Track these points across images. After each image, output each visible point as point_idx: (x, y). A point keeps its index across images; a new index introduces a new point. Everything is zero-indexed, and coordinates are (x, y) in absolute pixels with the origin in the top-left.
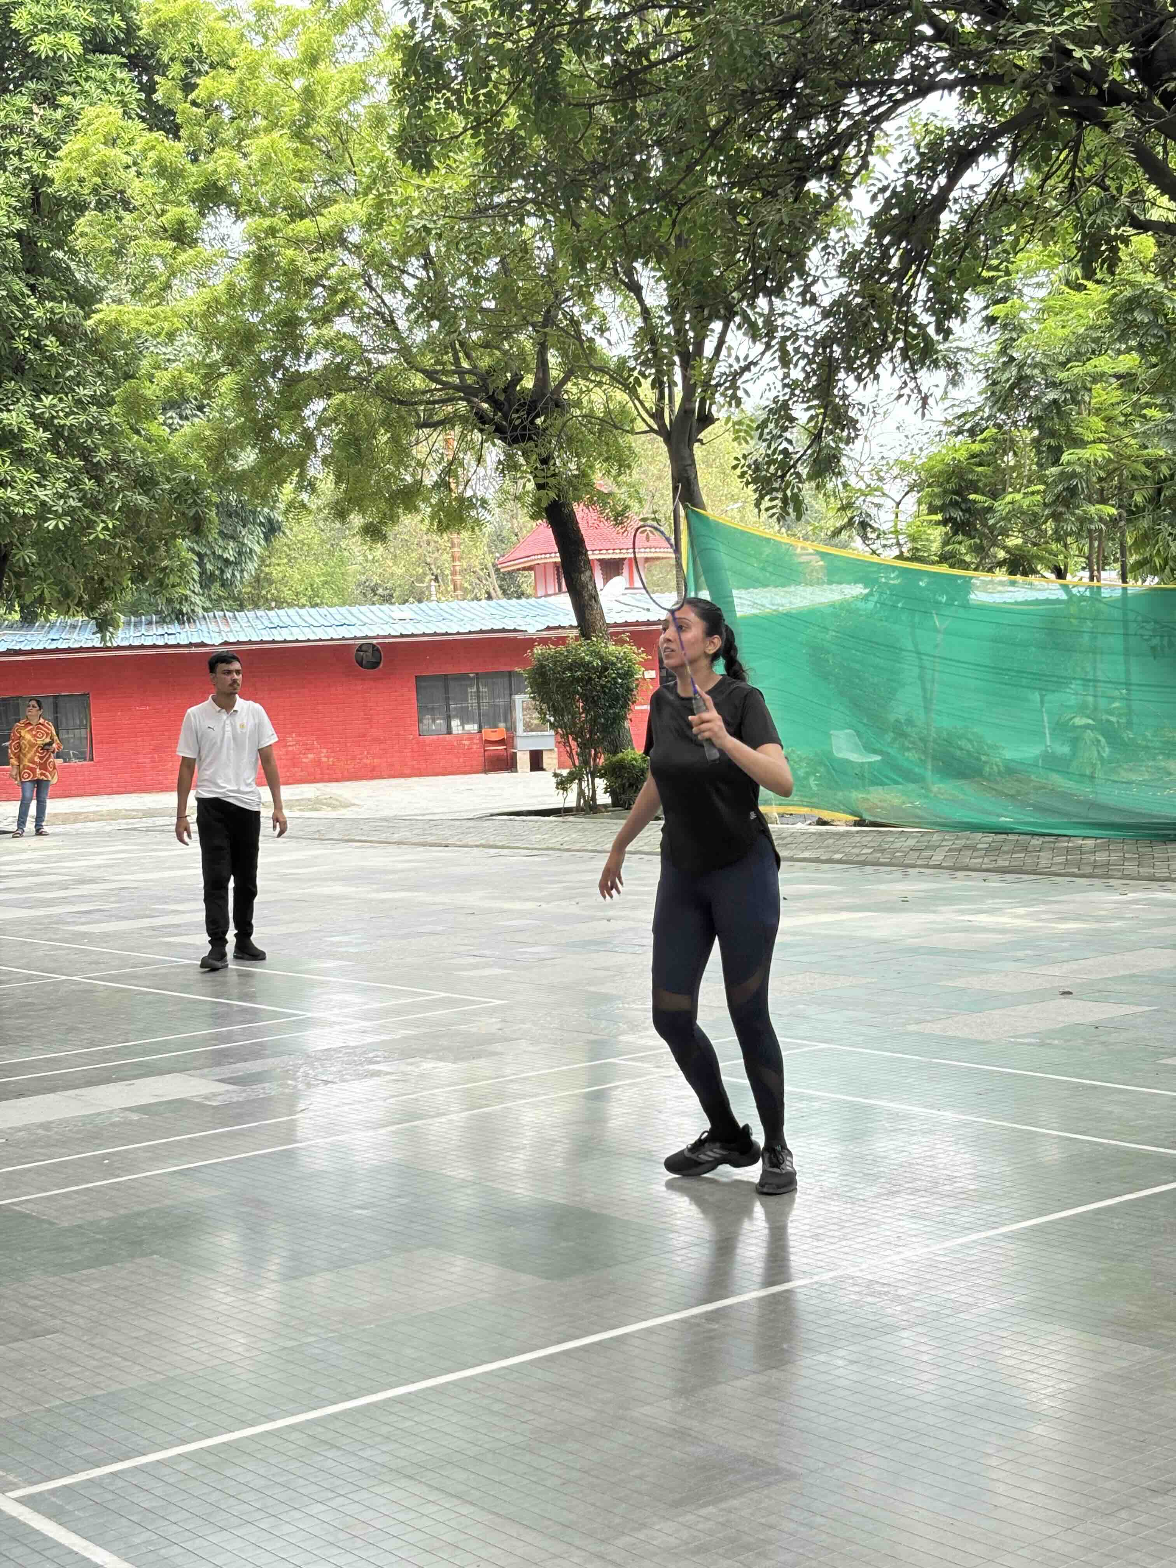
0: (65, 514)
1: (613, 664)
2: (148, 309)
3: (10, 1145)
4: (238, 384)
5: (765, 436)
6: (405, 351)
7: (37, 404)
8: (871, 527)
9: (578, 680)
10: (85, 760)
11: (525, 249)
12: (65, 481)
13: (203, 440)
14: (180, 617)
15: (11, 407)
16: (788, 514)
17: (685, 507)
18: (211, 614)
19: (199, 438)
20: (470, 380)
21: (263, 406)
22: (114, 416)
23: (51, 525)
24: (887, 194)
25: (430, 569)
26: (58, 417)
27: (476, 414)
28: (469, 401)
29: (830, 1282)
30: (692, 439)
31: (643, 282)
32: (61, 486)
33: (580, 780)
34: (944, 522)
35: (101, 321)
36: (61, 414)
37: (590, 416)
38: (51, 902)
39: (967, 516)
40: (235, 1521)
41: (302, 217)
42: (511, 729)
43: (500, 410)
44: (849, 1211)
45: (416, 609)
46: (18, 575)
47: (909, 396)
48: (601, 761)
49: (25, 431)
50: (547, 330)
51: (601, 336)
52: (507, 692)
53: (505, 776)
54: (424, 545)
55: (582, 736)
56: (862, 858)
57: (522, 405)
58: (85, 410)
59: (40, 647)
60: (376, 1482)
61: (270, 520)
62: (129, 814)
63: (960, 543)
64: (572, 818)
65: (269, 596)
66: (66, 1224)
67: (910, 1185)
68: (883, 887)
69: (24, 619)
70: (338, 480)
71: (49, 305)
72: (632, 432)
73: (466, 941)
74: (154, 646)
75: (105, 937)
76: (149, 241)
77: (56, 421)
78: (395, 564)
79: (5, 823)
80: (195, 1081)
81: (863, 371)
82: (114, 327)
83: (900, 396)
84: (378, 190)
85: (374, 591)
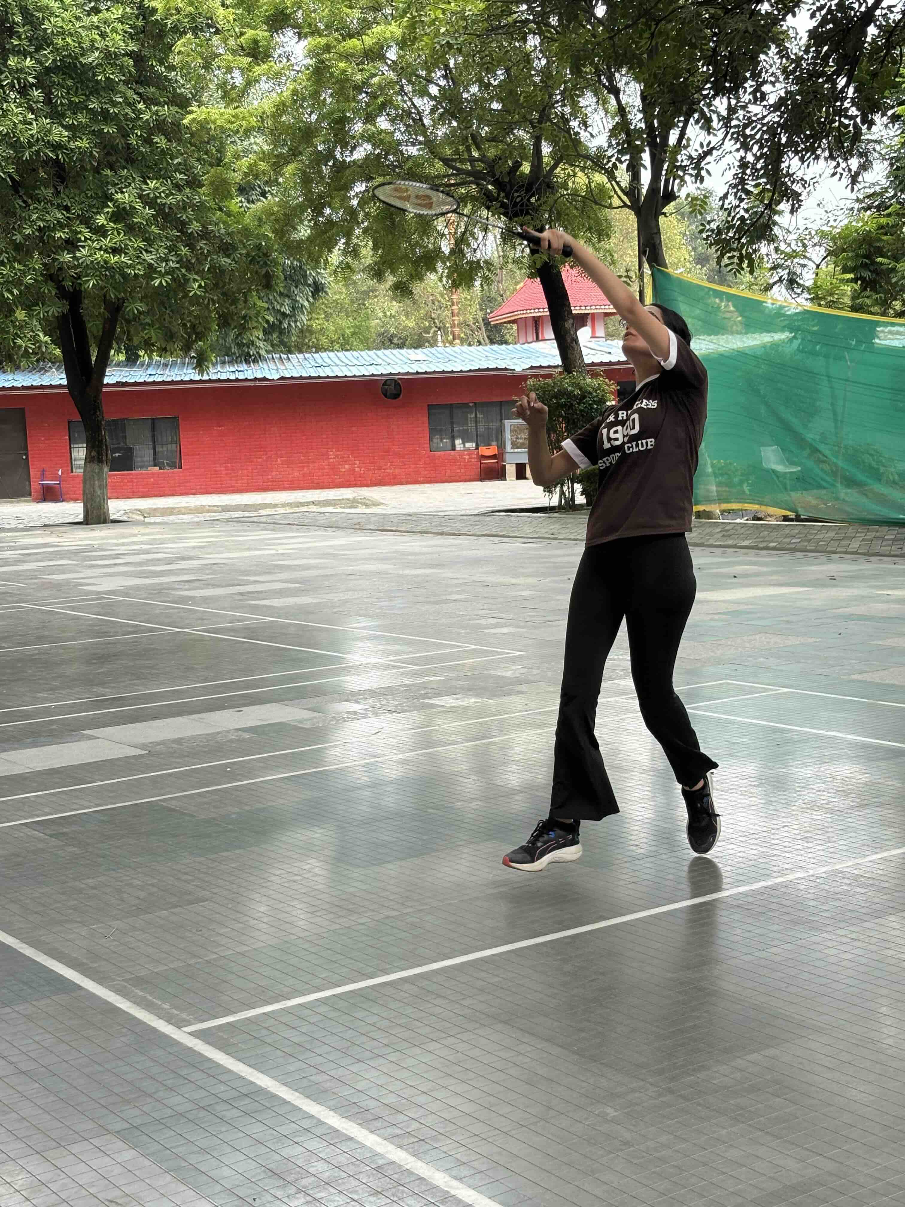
0: (167, 273)
1: (590, 393)
2: (230, 111)
3: (153, 756)
4: (300, 170)
5: (726, 206)
6: (430, 145)
7: (144, 187)
8: (798, 284)
9: (563, 406)
10: (176, 468)
11: (527, 59)
12: (166, 248)
13: (272, 214)
14: (249, 359)
15: (124, 190)
16: (743, 269)
17: (651, 267)
18: (270, 356)
19: (269, 213)
20: (480, 166)
21: (317, 189)
22: (203, 195)
23: (157, 283)
24: (824, 12)
25: (435, 323)
26: (160, 197)
27: (485, 194)
28: (478, 184)
29: (824, 875)
30: (658, 212)
31: (621, 85)
32: (163, 252)
33: (562, 485)
34: (855, 281)
35: (194, 120)
36: (163, 195)
37: (575, 193)
38: (162, 574)
39: (874, 276)
40: (368, 1054)
41: (351, 36)
42: (501, 447)
43: (504, 191)
44: (829, 820)
45: (427, 353)
46: (128, 322)
47: (841, 174)
49: (136, 208)
50: (543, 125)
51: (585, 130)
52: (499, 417)
53: (497, 483)
54: (430, 304)
56: (793, 546)
57: (522, 186)
58: (180, 191)
59: (141, 380)
60: (478, 1025)
61: (315, 283)
62: (211, 509)
63: (868, 297)
64: (556, 515)
65: (310, 344)
66: (203, 817)
67: (876, 800)
68: (813, 568)
69: (128, 359)
70: (375, 248)
71: (154, 108)
72: (610, 207)
73: (485, 607)
74: (228, 380)
75: (205, 600)
76: (230, 57)
77: (159, 201)
78: (407, 318)
79: (118, 514)
80: (288, 709)
81: (806, 153)
82: (203, 125)
83: (834, 174)
84: (411, 14)
85: (391, 341)
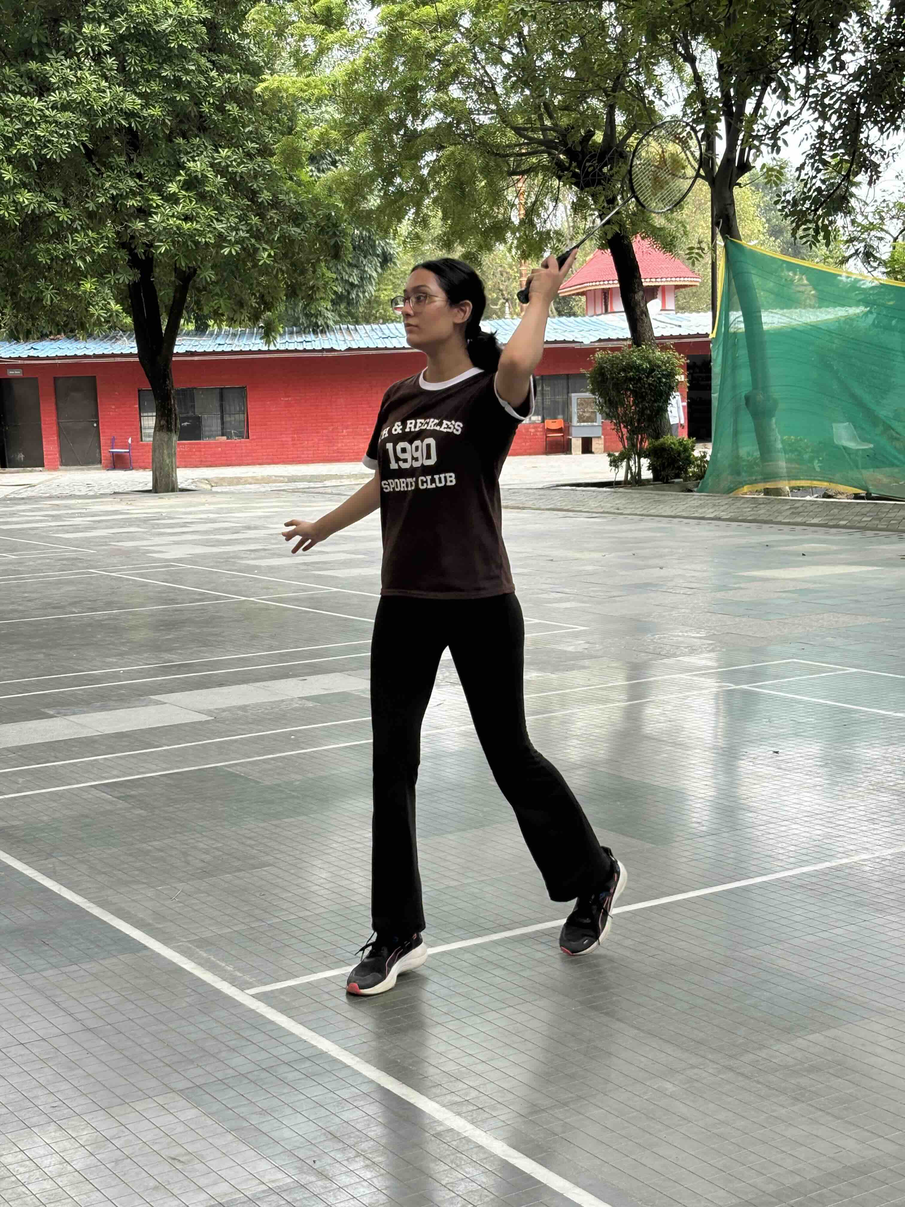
0: (237, 242)
1: (659, 367)
2: (302, 79)
4: (371, 138)
5: (802, 177)
6: (502, 114)
7: (216, 155)
8: (875, 257)
9: (631, 379)
10: (243, 438)
11: (602, 26)
12: (236, 217)
13: (342, 184)
14: (316, 329)
15: (196, 158)
16: (819, 241)
17: (725, 238)
18: (338, 327)
19: (339, 182)
20: (552, 135)
21: (388, 158)
22: (274, 164)
23: (226, 251)
25: (503, 295)
26: (232, 166)
27: (556, 164)
28: (549, 154)
30: (732, 183)
31: (697, 53)
32: (233, 221)
33: (629, 460)
35: (266, 88)
36: (234, 163)
38: (227, 543)
41: (425, 4)
42: (568, 420)
43: (576, 160)
45: (495, 324)
46: (199, 291)
48: (646, 445)
49: (207, 177)
50: (617, 94)
51: (660, 99)
52: (565, 391)
53: (562, 457)
54: (499, 275)
55: (632, 424)
56: (863, 524)
57: (595, 155)
58: (251, 159)
59: (211, 350)
60: (537, 997)
61: (384, 253)
62: (277, 479)
64: (621, 490)
65: (378, 315)
66: (268, 783)
68: (884, 547)
69: (197, 329)
70: (445, 218)
71: (227, 76)
73: (549, 581)
74: (296, 351)
75: (271, 569)
76: (303, 25)
77: (230, 169)
79: (186, 483)
80: (352, 679)
81: (886, 124)
82: (275, 93)
